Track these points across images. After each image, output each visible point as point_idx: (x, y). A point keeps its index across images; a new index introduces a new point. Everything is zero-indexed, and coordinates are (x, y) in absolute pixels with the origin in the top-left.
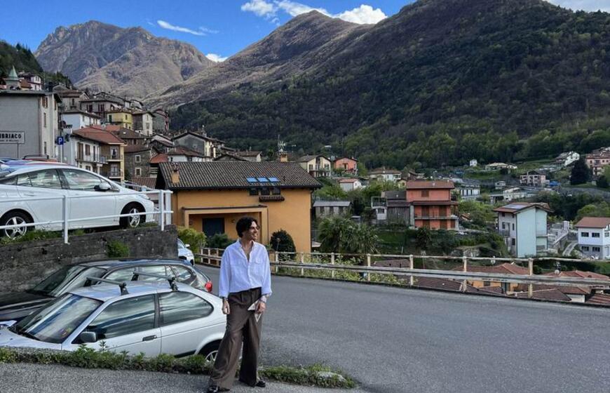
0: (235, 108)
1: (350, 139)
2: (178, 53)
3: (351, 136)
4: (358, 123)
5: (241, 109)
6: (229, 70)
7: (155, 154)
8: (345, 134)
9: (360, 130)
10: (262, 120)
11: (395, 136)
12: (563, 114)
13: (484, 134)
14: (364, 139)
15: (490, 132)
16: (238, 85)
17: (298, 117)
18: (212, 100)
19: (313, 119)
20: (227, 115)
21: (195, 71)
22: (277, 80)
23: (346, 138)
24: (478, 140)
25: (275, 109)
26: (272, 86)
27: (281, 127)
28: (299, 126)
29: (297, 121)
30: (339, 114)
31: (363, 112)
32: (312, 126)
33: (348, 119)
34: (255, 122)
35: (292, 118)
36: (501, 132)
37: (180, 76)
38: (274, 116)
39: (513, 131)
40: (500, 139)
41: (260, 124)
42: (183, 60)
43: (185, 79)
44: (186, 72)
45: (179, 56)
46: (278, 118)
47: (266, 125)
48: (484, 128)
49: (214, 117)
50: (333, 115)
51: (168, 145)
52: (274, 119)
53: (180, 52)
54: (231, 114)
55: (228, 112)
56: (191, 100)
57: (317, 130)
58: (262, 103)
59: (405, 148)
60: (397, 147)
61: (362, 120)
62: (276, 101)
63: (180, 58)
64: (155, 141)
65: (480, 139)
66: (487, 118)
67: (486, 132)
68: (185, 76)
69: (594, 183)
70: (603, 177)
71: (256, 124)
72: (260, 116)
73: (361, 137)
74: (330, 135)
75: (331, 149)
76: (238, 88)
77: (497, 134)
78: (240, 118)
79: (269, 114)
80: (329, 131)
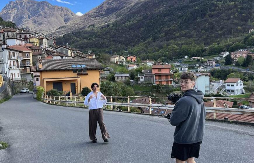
0: (87, 35)
1: (135, 48)
2: (62, 12)
3: (136, 46)
4: (139, 41)
5: (90, 36)
6: (85, 19)
7: (47, 55)
8: (134, 46)
9: (140, 44)
10: (98, 40)
11: (154, 46)
12: (223, 36)
13: (190, 45)
14: (141, 48)
15: (193, 44)
16: (89, 26)
17: (114, 39)
18: (78, 32)
19: (120, 40)
20: (84, 38)
21: (70, 20)
22: (105, 23)
23: (134, 47)
24: (188, 48)
25: (104, 36)
26: (103, 26)
27: (107, 43)
28: (114, 43)
29: (114, 41)
30: (131, 37)
31: (141, 36)
32: (120, 43)
33: (135, 39)
34: (96, 41)
35: (111, 39)
36: (197, 44)
37: (64, 22)
38: (104, 39)
39: (202, 43)
40: (197, 47)
41: (98, 42)
42: (65, 15)
43: (66, 23)
44: (66, 20)
45: (63, 14)
46: (105, 39)
47: (101, 43)
48: (191, 42)
49: (78, 39)
50: (128, 38)
51: (53, 52)
52: (104, 40)
53: (64, 12)
54: (86, 38)
55: (84, 37)
56: (69, 32)
57: (122, 44)
58: (99, 33)
59: (158, 51)
60: (155, 51)
61: (141, 40)
62: (104, 32)
63: (64, 14)
64: (47, 50)
65: (189, 47)
66: (192, 38)
67: (192, 44)
68: (66, 22)
69: (234, 64)
70: (238, 62)
71: (96, 42)
72: (98, 39)
73: (140, 47)
74: (127, 46)
75: (128, 52)
76: (89, 27)
77: (196, 45)
78: (89, 39)
79: (101, 38)
80: (127, 45)
